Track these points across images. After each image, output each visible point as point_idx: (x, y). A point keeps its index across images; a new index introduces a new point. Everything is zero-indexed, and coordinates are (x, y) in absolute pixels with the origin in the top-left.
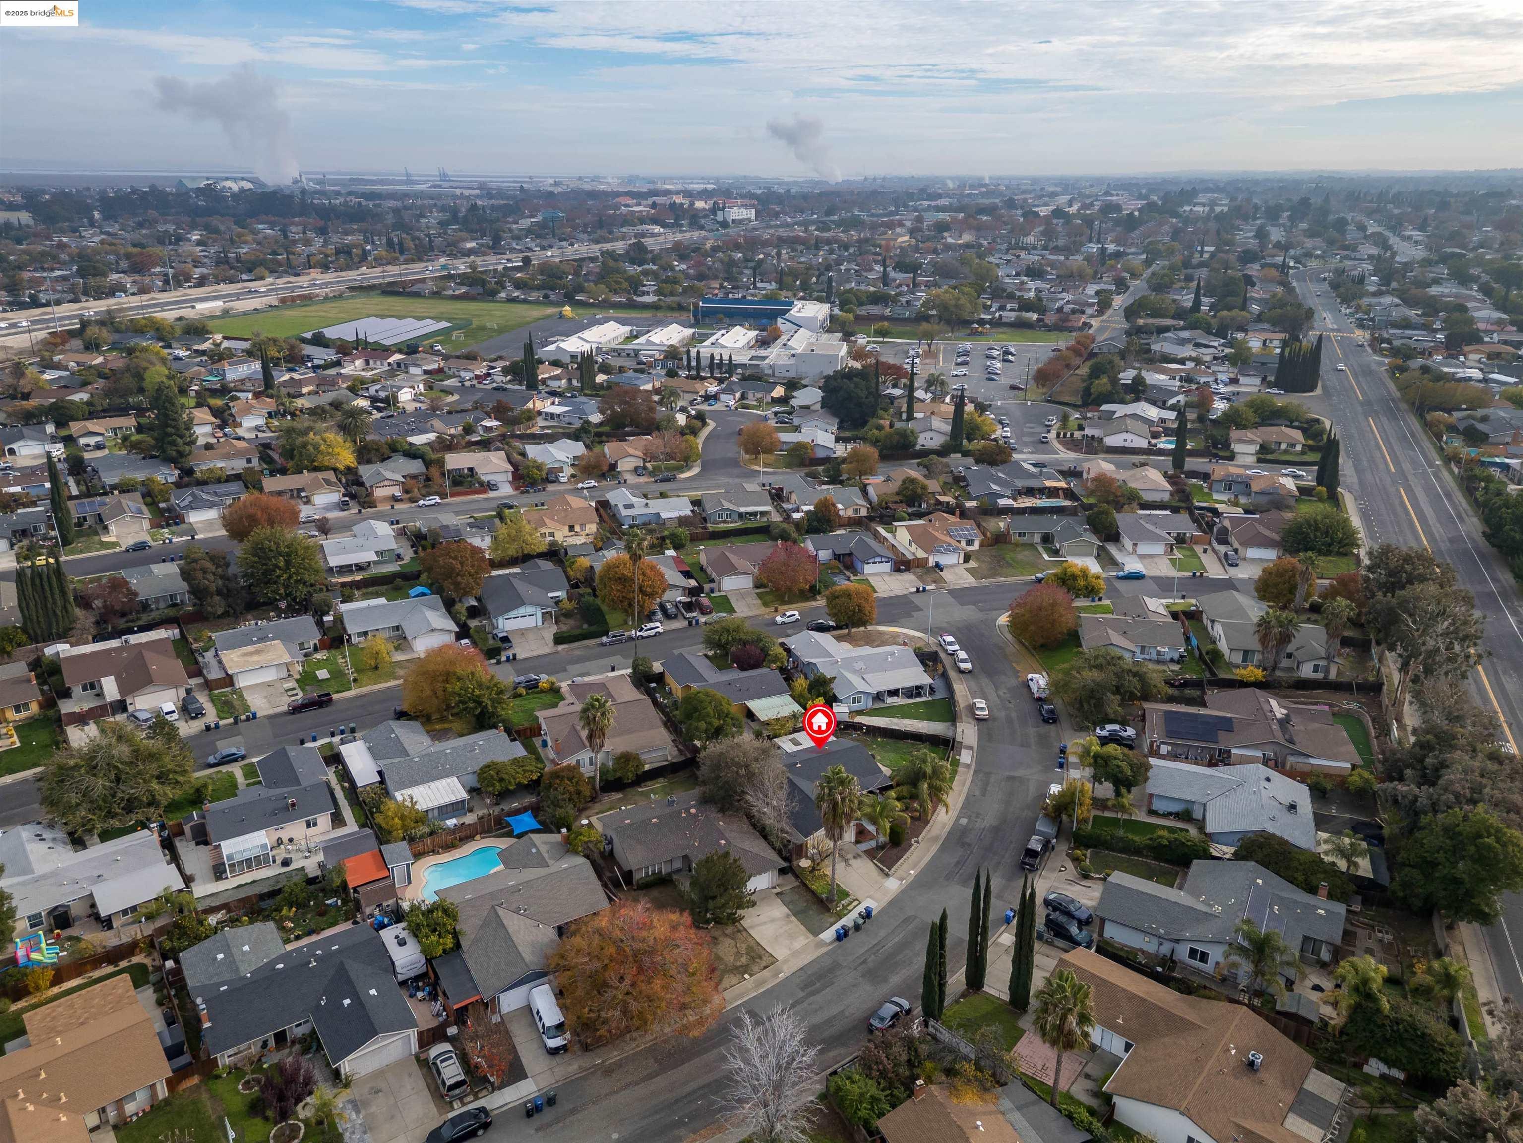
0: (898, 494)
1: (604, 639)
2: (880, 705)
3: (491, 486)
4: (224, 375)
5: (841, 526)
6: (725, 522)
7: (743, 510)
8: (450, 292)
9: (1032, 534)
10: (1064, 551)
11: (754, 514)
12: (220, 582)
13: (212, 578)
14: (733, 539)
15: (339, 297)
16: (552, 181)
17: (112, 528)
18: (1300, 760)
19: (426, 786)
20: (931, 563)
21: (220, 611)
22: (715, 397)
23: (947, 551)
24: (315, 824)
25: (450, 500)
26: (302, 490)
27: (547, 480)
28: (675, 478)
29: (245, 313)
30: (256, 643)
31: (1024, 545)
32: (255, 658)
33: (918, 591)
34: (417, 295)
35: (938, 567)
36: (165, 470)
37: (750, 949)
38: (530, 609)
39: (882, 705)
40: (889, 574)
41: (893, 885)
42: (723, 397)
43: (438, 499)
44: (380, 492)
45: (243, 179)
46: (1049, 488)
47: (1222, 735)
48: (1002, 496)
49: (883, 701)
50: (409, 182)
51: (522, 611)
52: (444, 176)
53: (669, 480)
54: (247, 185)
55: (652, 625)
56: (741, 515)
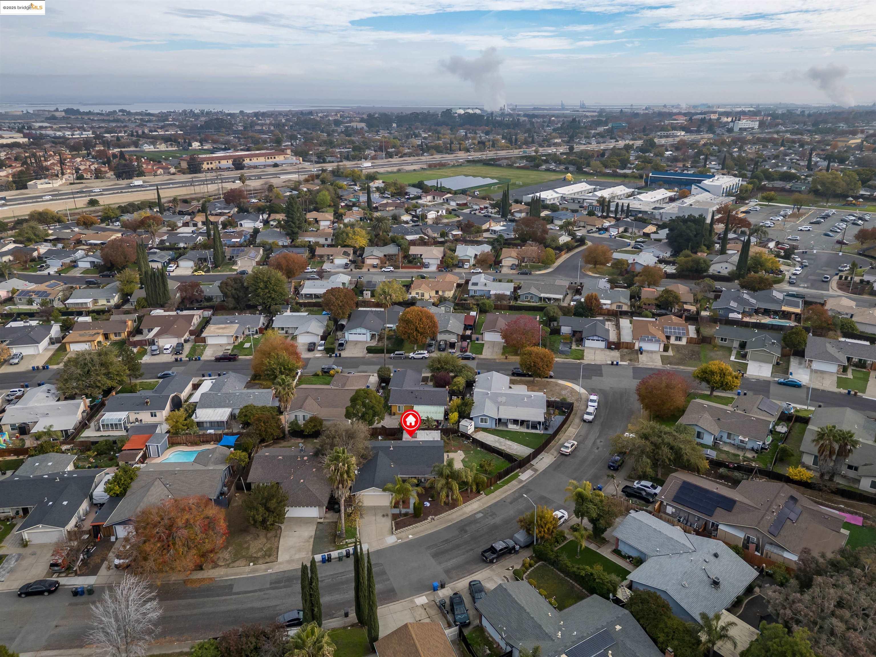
0: (656, 299)
1: (392, 355)
2: (501, 428)
3: (427, 266)
4: (359, 199)
5: (601, 314)
6: (529, 301)
7: (543, 295)
8: (518, 165)
9: (732, 341)
10: (749, 356)
11: (549, 299)
12: (234, 291)
13: (230, 289)
14: (523, 312)
15: (461, 165)
16: (644, 108)
17: (239, 262)
18: (776, 550)
19: (213, 409)
20: (636, 347)
21: (231, 306)
22: (606, 230)
23: (650, 341)
24: (155, 416)
25: (401, 270)
26: (332, 256)
27: (457, 266)
28: (530, 274)
29: (407, 172)
30: (228, 323)
31: (722, 347)
32: (220, 331)
33: (612, 364)
34: (499, 166)
35: (641, 351)
36: (284, 239)
37: (270, 549)
38: (364, 331)
39: (504, 428)
40: (602, 350)
41: (391, 540)
42: (611, 230)
43: (392, 269)
44: (368, 262)
45: (477, 108)
46: (784, 312)
47: (719, 511)
48: (733, 311)
49: (507, 426)
50: (563, 109)
51: (359, 330)
52: (583, 106)
53: (527, 274)
54: (478, 112)
55: (422, 352)
56: (540, 298)
